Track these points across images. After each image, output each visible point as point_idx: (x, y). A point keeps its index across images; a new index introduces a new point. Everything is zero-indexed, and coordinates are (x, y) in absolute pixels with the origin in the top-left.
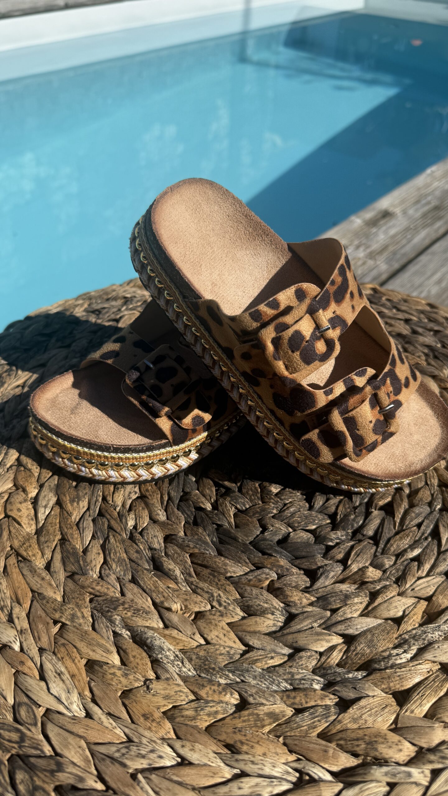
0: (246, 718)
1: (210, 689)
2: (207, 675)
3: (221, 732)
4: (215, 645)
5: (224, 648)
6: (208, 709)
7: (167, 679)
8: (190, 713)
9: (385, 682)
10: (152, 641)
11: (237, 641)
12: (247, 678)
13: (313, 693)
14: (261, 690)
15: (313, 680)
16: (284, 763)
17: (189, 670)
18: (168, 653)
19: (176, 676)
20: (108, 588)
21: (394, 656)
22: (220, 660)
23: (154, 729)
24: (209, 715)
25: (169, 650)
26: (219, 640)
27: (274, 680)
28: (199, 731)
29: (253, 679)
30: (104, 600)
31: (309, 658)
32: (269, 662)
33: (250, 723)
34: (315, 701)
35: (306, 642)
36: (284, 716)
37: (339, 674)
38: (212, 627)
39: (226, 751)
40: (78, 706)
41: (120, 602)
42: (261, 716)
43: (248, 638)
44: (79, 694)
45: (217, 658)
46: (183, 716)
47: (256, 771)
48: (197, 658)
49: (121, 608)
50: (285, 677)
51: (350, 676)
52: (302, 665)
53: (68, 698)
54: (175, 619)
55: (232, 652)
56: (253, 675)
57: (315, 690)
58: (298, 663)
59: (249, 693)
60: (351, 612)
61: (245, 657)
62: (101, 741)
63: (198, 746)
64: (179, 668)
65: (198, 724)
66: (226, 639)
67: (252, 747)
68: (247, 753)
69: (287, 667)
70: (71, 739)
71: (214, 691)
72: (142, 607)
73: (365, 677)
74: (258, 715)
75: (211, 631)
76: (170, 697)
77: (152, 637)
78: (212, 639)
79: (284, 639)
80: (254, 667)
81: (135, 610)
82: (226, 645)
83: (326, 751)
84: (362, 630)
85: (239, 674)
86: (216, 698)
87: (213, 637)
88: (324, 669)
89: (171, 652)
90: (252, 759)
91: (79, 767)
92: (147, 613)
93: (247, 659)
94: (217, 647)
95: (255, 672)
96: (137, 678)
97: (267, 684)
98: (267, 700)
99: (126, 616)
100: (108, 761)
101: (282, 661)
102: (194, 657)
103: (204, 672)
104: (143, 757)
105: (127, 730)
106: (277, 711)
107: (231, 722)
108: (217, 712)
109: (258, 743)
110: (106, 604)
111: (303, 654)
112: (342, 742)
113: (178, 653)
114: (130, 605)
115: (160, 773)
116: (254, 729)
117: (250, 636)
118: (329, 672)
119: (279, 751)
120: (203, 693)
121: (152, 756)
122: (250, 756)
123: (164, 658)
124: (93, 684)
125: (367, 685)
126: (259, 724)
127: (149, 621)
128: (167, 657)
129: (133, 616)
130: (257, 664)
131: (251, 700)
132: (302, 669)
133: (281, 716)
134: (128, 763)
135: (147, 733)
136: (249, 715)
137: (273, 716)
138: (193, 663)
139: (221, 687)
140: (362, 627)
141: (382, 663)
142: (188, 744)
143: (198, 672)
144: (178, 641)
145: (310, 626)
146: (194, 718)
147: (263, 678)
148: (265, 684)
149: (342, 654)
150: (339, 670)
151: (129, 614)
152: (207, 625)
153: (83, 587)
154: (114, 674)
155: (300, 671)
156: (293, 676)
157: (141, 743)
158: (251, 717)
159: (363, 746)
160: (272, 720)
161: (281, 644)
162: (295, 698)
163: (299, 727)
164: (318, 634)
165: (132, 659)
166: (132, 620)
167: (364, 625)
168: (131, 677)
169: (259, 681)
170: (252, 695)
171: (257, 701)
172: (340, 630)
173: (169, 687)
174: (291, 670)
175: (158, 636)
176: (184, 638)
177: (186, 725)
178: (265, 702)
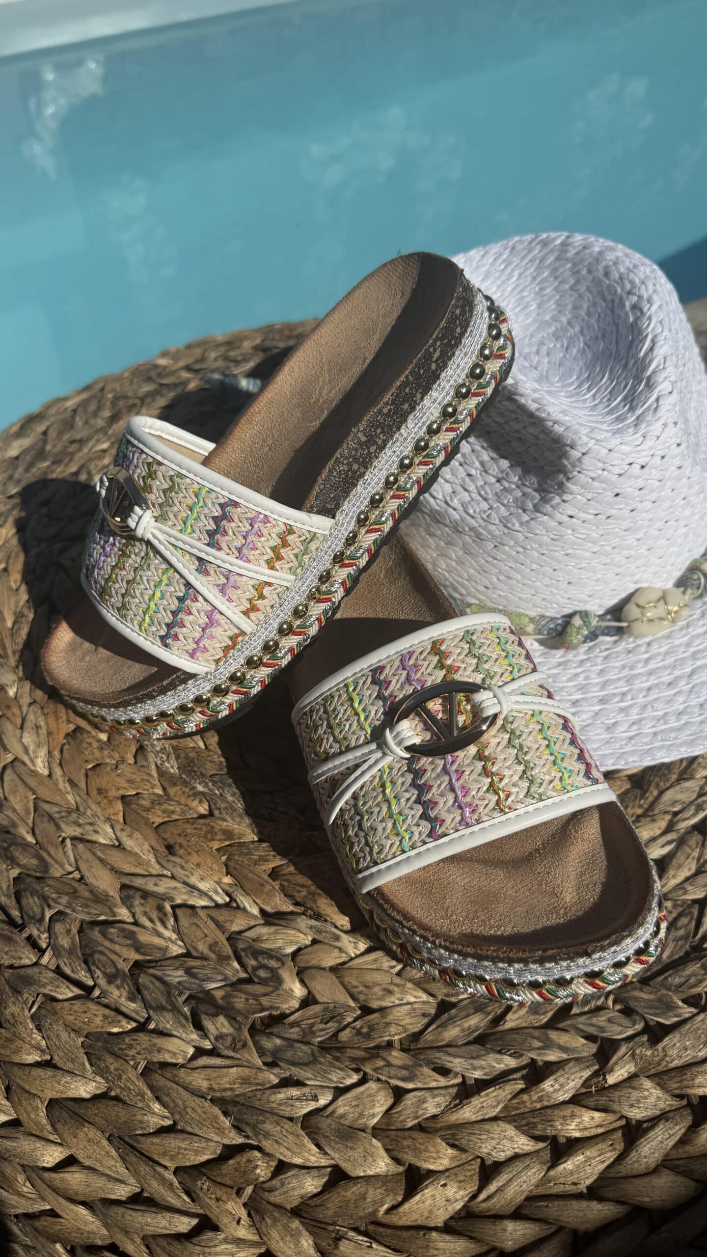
0: (200, 826)
1: (182, 789)
2: (188, 777)
3: (168, 830)
4: (211, 751)
5: (219, 757)
6: (166, 806)
7: (143, 766)
8: (146, 803)
12: (226, 792)
14: (232, 808)
16: (216, 882)
17: (172, 767)
19: (153, 767)
22: (208, 767)
23: (103, 805)
24: (164, 812)
26: (217, 747)
28: (148, 823)
29: (232, 795)
33: (201, 832)
36: (239, 838)
39: (163, 849)
40: (43, 762)
42: (215, 829)
44: (49, 752)
46: (138, 805)
47: (182, 876)
53: (35, 752)
62: (49, 800)
63: (137, 835)
64: (163, 761)
65: (150, 817)
67: (189, 854)
68: (181, 857)
70: (21, 789)
71: (184, 793)
74: (213, 827)
76: (134, 782)
83: (262, 885)
86: (183, 800)
90: (183, 864)
91: (18, 814)
94: (212, 753)
96: (111, 755)
98: (233, 819)
100: (46, 819)
102: (182, 756)
103: (187, 773)
104: (80, 825)
105: (78, 799)
106: (236, 831)
107: (183, 825)
108: (173, 812)
109: (197, 852)
112: (286, 884)
113: (167, 746)
115: (89, 845)
116: (201, 839)
119: (215, 867)
120: (172, 791)
121: (89, 828)
122: (182, 861)
123: (149, 746)
124: (66, 747)
126: (209, 836)
128: (153, 746)
131: (216, 813)
134: (63, 826)
135: (94, 807)
136: (203, 824)
137: (228, 834)
138: (180, 761)
139: (193, 791)
142: (128, 829)
143: (180, 772)
146: (148, 810)
154: (90, 744)
157: (85, 813)
158: (205, 827)
159: (304, 894)
163: (250, 853)
168: (106, 752)
169: (237, 799)
170: (220, 809)
171: (222, 816)
173: (138, 773)
177: (138, 814)
178: (229, 819)
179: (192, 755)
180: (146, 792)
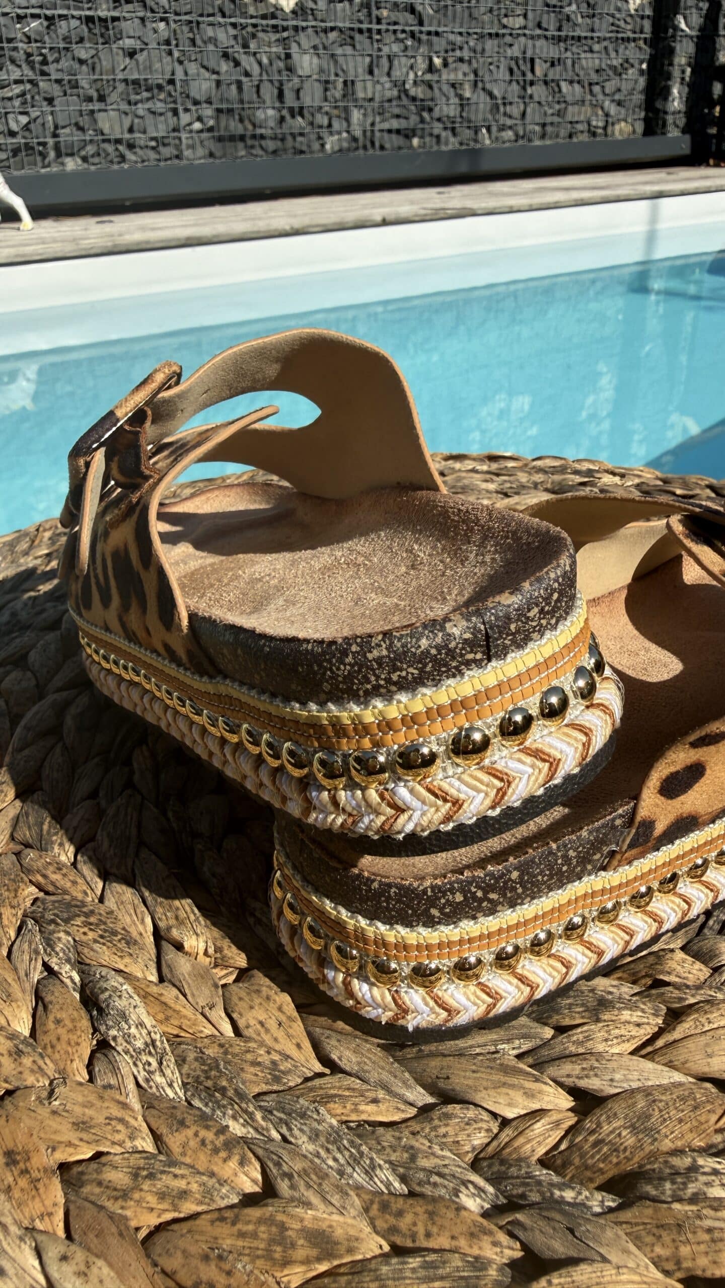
0: (251, 1227)
1: (196, 1134)
2: (206, 1105)
3: (175, 1247)
4: (249, 1039)
5: (269, 1053)
6: (166, 1181)
7: (107, 1087)
8: (118, 1177)
9: (667, 1239)
10: (110, 996)
11: (307, 1045)
12: (296, 1132)
13: (450, 1214)
14: (317, 1170)
15: (465, 1183)
17: (171, 1085)
18: (133, 1030)
19: (131, 1086)
20: (74, 883)
21: (704, 1174)
22: (249, 1077)
23: (17, 1194)
24: (162, 1196)
25: (141, 1025)
26: (262, 1030)
27: (361, 1154)
28: (124, 1230)
29: (310, 1138)
30: (54, 902)
31: (467, 1124)
32: (362, 1107)
33: (255, 1244)
34: (453, 1238)
35: (470, 1082)
36: (350, 1251)
37: (539, 1183)
38: (257, 1001)
41: (85, 910)
42: (290, 1233)
43: (333, 1042)
45: (242, 1069)
46: (100, 1183)
48: (196, 1059)
49: (78, 921)
50: (393, 1158)
51: (569, 1195)
52: (444, 1136)
54: (182, 966)
55: (285, 1066)
56: (311, 1130)
57: (460, 1208)
58: (435, 1128)
59: (285, 1168)
60: (606, 1040)
61: (309, 1084)
64: (149, 1072)
65: (129, 1213)
66: (280, 1034)
69: (406, 1133)
71: (203, 1143)
72: (124, 929)
73: (611, 1210)
74: (283, 1227)
75: (252, 1008)
76: (90, 1127)
77: (115, 990)
78: (248, 1027)
79: (418, 1066)
80: (322, 1110)
81: (105, 931)
82: (277, 1047)
84: (626, 1086)
85: (281, 1119)
86: (203, 1160)
87: (252, 1022)
88: (503, 1162)
89: (144, 1032)
92: (130, 942)
93: (311, 1089)
94: (252, 1045)
95: (319, 1122)
96: (39, 1067)
97: (342, 1161)
98: (325, 1199)
99: (84, 938)
101: (397, 1117)
102: (191, 1056)
103: (203, 1095)
106: (339, 1233)
107: (210, 1228)
108: (184, 1194)
110: (55, 908)
111: (454, 1109)
113: (158, 1037)
114: (100, 920)
116: (260, 1263)
117: (339, 1041)
118: (513, 1171)
120: (174, 1141)
123: (120, 1040)
125: (609, 1233)
126: (278, 1253)
127: (127, 960)
128: (128, 1038)
129: (98, 942)
130: (331, 1105)
131: (283, 1186)
132: (443, 1146)
133: (342, 1249)
136: (260, 1221)
137: (321, 1242)
138: (185, 1069)
139: (222, 1138)
140: (628, 1080)
141: (668, 1185)
142: (79, 1254)
143: (189, 1093)
144: (170, 1013)
145: (493, 1049)
146: (124, 1195)
147: (334, 1142)
148: (335, 1160)
149: (560, 1133)
150: (541, 1173)
151: (91, 935)
152: (248, 994)
153: (27, 871)
155: (436, 1149)
156: (413, 1158)
158: (263, 1228)
160: (314, 1252)
161: (407, 1075)
162: (400, 1214)
164: (506, 1070)
165: (51, 1026)
166: (92, 950)
167: (635, 1075)
168: (27, 1061)
169: (322, 1146)
170: (290, 1176)
171: (296, 1195)
172: (568, 1076)
173: (98, 1103)
174: (413, 1143)
175: (130, 990)
176: (188, 1012)
177: (101, 1208)
178: (315, 1200)
179: (212, 1052)
180: (118, 1149)
